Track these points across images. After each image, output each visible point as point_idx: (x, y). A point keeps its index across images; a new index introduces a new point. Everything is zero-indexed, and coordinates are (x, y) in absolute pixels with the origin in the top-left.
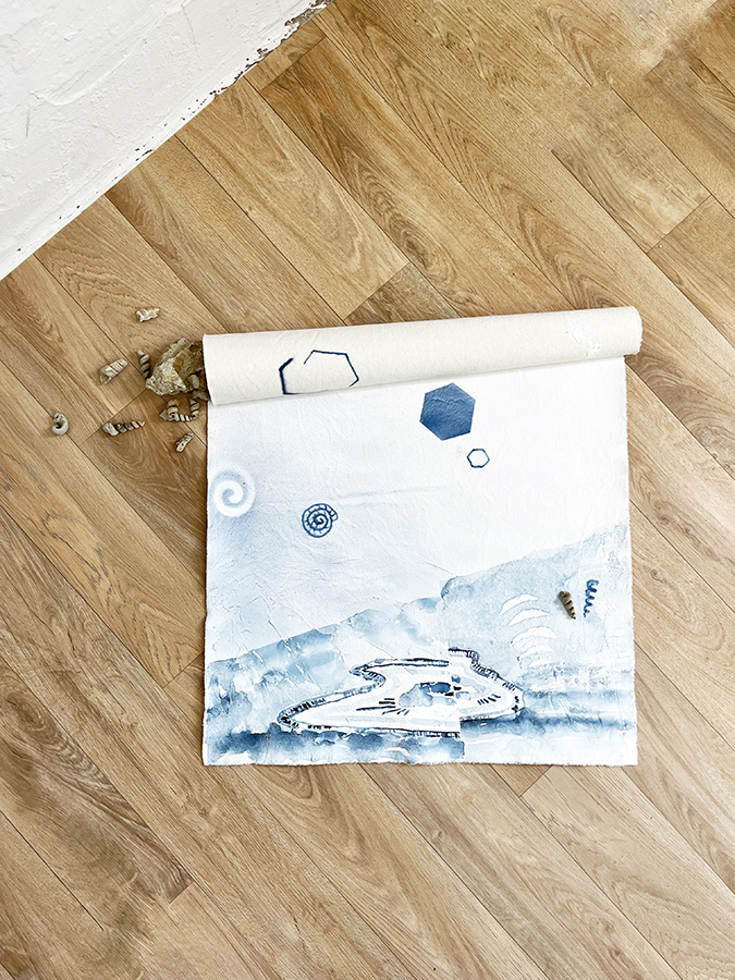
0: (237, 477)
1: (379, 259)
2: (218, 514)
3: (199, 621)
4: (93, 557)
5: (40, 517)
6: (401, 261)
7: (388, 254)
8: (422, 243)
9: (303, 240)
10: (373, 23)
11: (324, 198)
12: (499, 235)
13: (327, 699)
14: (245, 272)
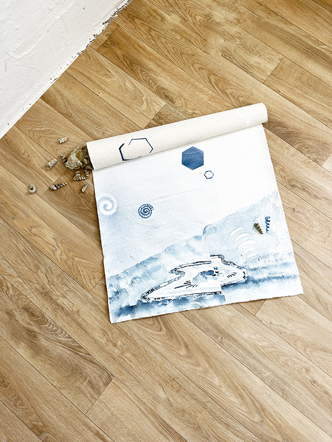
0: (108, 199)
1: (154, 103)
2: (103, 215)
3: (101, 261)
4: (53, 242)
5: (28, 228)
6: (163, 103)
7: (158, 101)
8: (170, 95)
9: (122, 101)
10: (137, 18)
11: (128, 84)
12: (201, 86)
13: (161, 286)
14: (100, 117)
